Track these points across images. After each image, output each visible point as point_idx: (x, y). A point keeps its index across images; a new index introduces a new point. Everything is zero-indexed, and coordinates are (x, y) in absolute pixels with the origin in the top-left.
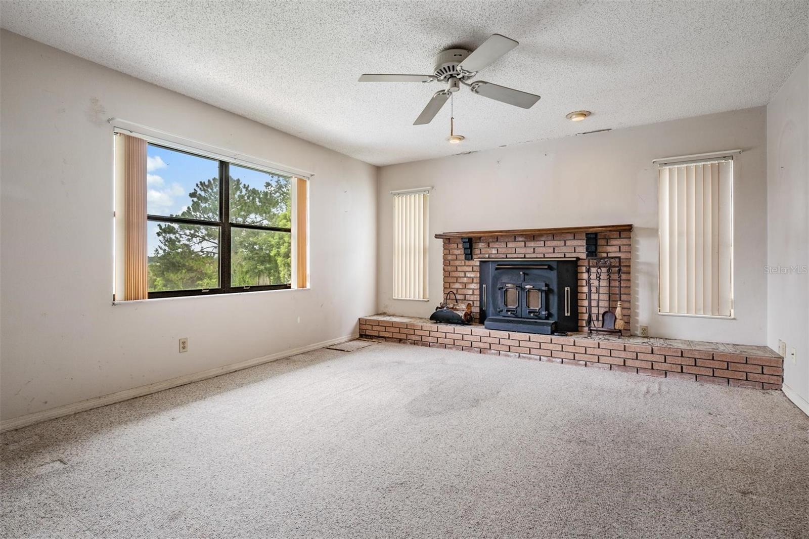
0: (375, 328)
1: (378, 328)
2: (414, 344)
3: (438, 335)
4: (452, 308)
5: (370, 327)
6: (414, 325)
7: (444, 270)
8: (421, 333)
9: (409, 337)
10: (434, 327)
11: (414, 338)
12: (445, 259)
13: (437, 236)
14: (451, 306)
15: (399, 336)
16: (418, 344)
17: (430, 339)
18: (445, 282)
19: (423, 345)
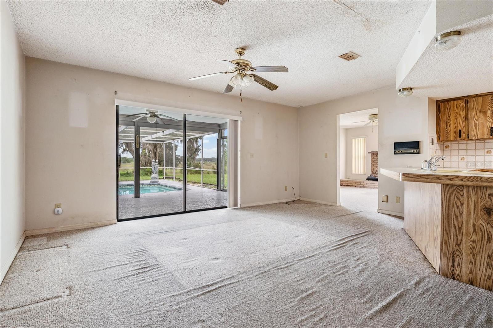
0: (346, 183)
1: (348, 183)
2: (361, 187)
3: (369, 184)
4: (374, 176)
5: (344, 182)
6: (360, 181)
7: (371, 164)
8: (363, 184)
9: (359, 185)
10: (368, 182)
11: (361, 185)
12: (372, 160)
13: (369, 153)
14: (374, 175)
15: (355, 185)
16: (362, 187)
17: (366, 186)
18: (372, 168)
19: (364, 188)
